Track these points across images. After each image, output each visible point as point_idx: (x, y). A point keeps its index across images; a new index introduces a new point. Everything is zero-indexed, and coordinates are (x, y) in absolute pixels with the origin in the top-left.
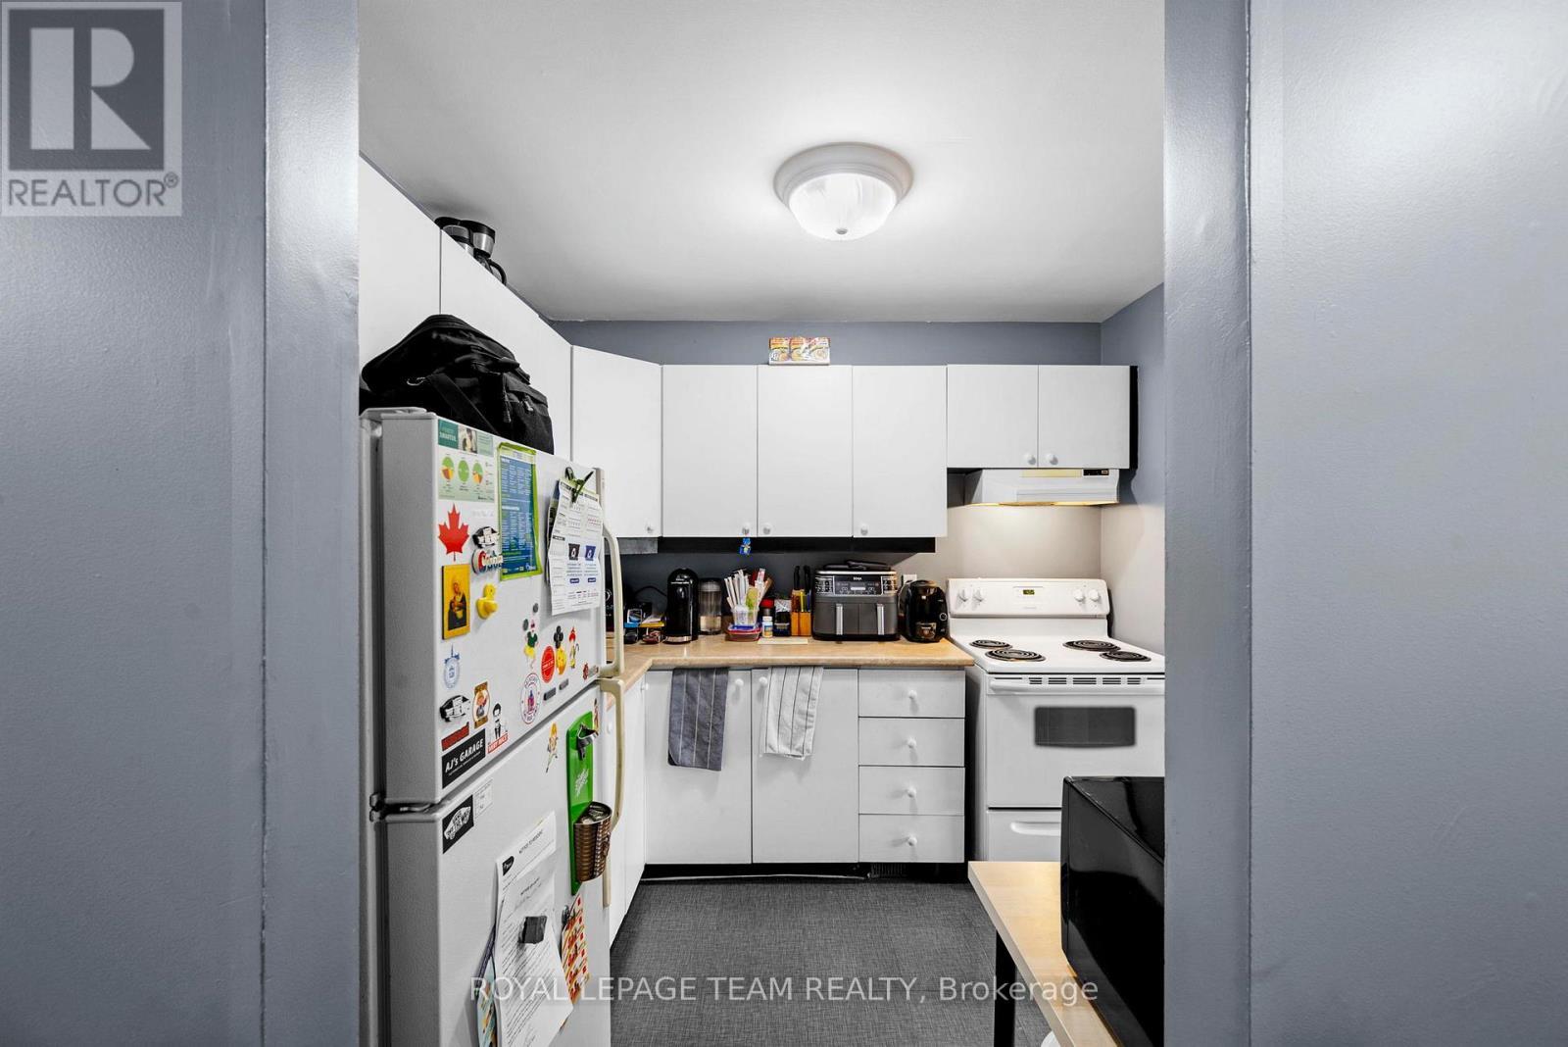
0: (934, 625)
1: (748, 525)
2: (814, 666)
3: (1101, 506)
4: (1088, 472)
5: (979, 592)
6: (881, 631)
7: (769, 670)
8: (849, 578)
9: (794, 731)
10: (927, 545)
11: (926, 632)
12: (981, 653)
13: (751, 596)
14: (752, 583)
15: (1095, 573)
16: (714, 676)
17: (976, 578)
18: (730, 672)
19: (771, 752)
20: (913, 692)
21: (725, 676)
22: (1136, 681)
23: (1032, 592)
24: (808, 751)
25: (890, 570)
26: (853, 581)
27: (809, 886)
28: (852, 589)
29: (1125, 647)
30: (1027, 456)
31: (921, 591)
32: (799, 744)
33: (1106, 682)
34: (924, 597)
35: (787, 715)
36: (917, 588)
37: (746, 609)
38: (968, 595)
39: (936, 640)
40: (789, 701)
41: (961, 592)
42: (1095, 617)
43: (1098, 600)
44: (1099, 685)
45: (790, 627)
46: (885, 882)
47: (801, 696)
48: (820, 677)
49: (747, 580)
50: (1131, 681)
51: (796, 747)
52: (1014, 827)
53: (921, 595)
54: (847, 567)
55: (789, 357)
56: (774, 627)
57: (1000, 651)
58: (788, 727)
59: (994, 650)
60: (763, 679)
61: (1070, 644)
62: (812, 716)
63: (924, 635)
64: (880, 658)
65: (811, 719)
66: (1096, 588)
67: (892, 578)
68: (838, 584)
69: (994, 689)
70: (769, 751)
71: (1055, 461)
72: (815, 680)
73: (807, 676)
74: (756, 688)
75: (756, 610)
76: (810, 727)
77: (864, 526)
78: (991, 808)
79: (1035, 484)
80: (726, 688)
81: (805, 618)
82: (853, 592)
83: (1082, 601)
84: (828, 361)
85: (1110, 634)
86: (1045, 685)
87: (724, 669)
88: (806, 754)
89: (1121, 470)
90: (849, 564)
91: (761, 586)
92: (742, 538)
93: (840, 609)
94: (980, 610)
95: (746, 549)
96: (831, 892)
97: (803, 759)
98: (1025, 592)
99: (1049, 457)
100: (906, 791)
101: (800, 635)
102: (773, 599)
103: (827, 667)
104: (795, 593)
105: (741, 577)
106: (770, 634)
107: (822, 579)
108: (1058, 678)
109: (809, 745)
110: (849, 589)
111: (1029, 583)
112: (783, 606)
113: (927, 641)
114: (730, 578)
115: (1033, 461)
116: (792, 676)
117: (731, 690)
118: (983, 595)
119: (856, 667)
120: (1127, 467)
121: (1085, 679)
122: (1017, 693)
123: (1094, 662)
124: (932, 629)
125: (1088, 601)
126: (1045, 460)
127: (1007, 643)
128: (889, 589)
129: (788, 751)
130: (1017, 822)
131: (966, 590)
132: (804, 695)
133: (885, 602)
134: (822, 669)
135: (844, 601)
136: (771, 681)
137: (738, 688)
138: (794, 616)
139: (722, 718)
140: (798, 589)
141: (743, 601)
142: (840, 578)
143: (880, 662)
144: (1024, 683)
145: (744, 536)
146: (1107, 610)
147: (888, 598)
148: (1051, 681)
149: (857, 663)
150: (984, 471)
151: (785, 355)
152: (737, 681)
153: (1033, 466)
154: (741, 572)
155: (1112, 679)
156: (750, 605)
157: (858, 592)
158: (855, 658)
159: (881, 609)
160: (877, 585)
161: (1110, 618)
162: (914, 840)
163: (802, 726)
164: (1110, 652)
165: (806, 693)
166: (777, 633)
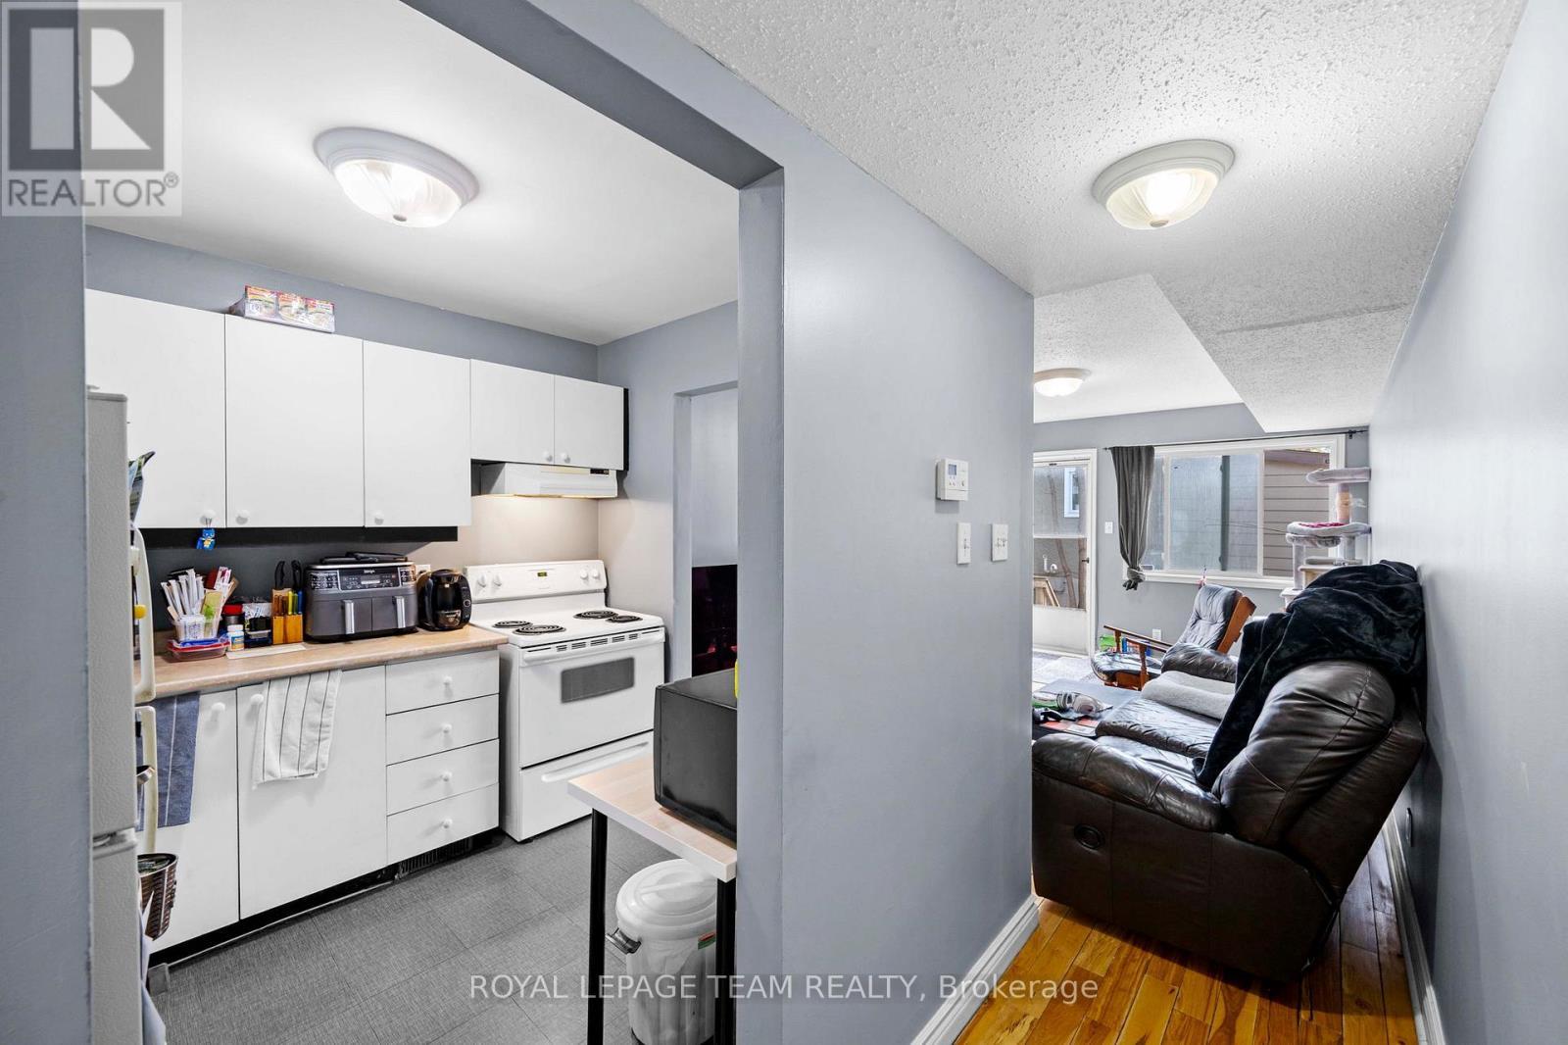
0: (458, 613)
1: (210, 513)
2: (329, 670)
3: (598, 499)
4: (594, 471)
5: (498, 578)
6: (402, 625)
7: (266, 685)
8: (360, 572)
9: (303, 747)
10: (449, 534)
11: (451, 620)
12: (509, 632)
13: (210, 601)
14: (209, 584)
15: (594, 555)
16: (175, 706)
17: (494, 564)
18: (202, 698)
19: (272, 778)
20: (448, 678)
21: (193, 703)
22: (635, 636)
23: (545, 574)
24: (323, 766)
25: (406, 561)
26: (363, 574)
27: (322, 916)
28: (363, 583)
29: (621, 613)
30: (546, 454)
31: (444, 580)
32: (311, 760)
33: (615, 640)
34: (447, 586)
35: (293, 732)
36: (438, 577)
37: (201, 619)
38: (488, 581)
39: (460, 627)
40: (295, 714)
41: (480, 577)
42: (595, 591)
43: (598, 578)
44: (610, 643)
45: (271, 634)
46: (417, 876)
47: (312, 706)
48: (338, 679)
49: (201, 583)
50: (631, 637)
51: (306, 765)
52: (544, 778)
53: (444, 584)
54: (353, 559)
55: (276, 314)
56: (247, 637)
57: (524, 628)
58: (294, 745)
59: (520, 628)
60: (257, 696)
61: (579, 616)
62: (328, 726)
63: (449, 623)
64: (411, 650)
65: (327, 729)
66: (596, 568)
67: (409, 569)
68: (345, 579)
69: (527, 661)
70: (268, 778)
71: (568, 460)
72: (334, 685)
73: (320, 683)
74: (244, 709)
75: (217, 618)
76: (325, 739)
77: (379, 514)
78: (523, 769)
79: (553, 479)
80: (195, 718)
81: (295, 621)
82: (364, 587)
83: (586, 579)
84: (333, 330)
85: (607, 604)
86: (569, 650)
87: (193, 695)
88: (320, 769)
89: (618, 471)
90: (356, 557)
91: (224, 587)
92: (202, 529)
93: (350, 607)
94: (499, 594)
95: (208, 542)
96: (354, 909)
97: (316, 776)
98: (539, 575)
99: (563, 456)
100: (441, 777)
101: (286, 641)
102: (240, 603)
103: (345, 669)
104: (276, 593)
105: (193, 579)
106: (240, 646)
107: (320, 575)
108: (579, 643)
109: (325, 758)
110: (359, 583)
111: (542, 567)
112: (255, 610)
113: (451, 629)
114: (173, 582)
115: (550, 459)
116: (300, 687)
117: (203, 718)
118: (502, 580)
119: (383, 663)
120: (622, 469)
121: (598, 640)
122: (546, 661)
123: (602, 626)
124: (456, 617)
125: (590, 578)
126: (560, 459)
127: (527, 621)
128: (407, 580)
129: (295, 773)
130: (546, 773)
131: (486, 577)
132: (317, 704)
133: (405, 594)
134: (340, 672)
135: (354, 598)
136: (270, 698)
137: (216, 713)
138: (278, 622)
139: (190, 757)
140: (280, 587)
141: (197, 609)
142: (343, 572)
143: (411, 654)
144: (553, 651)
145: (205, 526)
146: (604, 586)
147: (406, 590)
148: (574, 646)
149: (384, 658)
150: (506, 464)
151: (271, 311)
152: (213, 707)
153: (550, 463)
154: (191, 572)
155: (618, 637)
156: (208, 614)
157: (370, 586)
158: (382, 654)
159: (401, 602)
160: (393, 576)
161: (606, 591)
162: (449, 821)
163: (313, 741)
164: (612, 618)
165: (319, 703)
166: (249, 643)
